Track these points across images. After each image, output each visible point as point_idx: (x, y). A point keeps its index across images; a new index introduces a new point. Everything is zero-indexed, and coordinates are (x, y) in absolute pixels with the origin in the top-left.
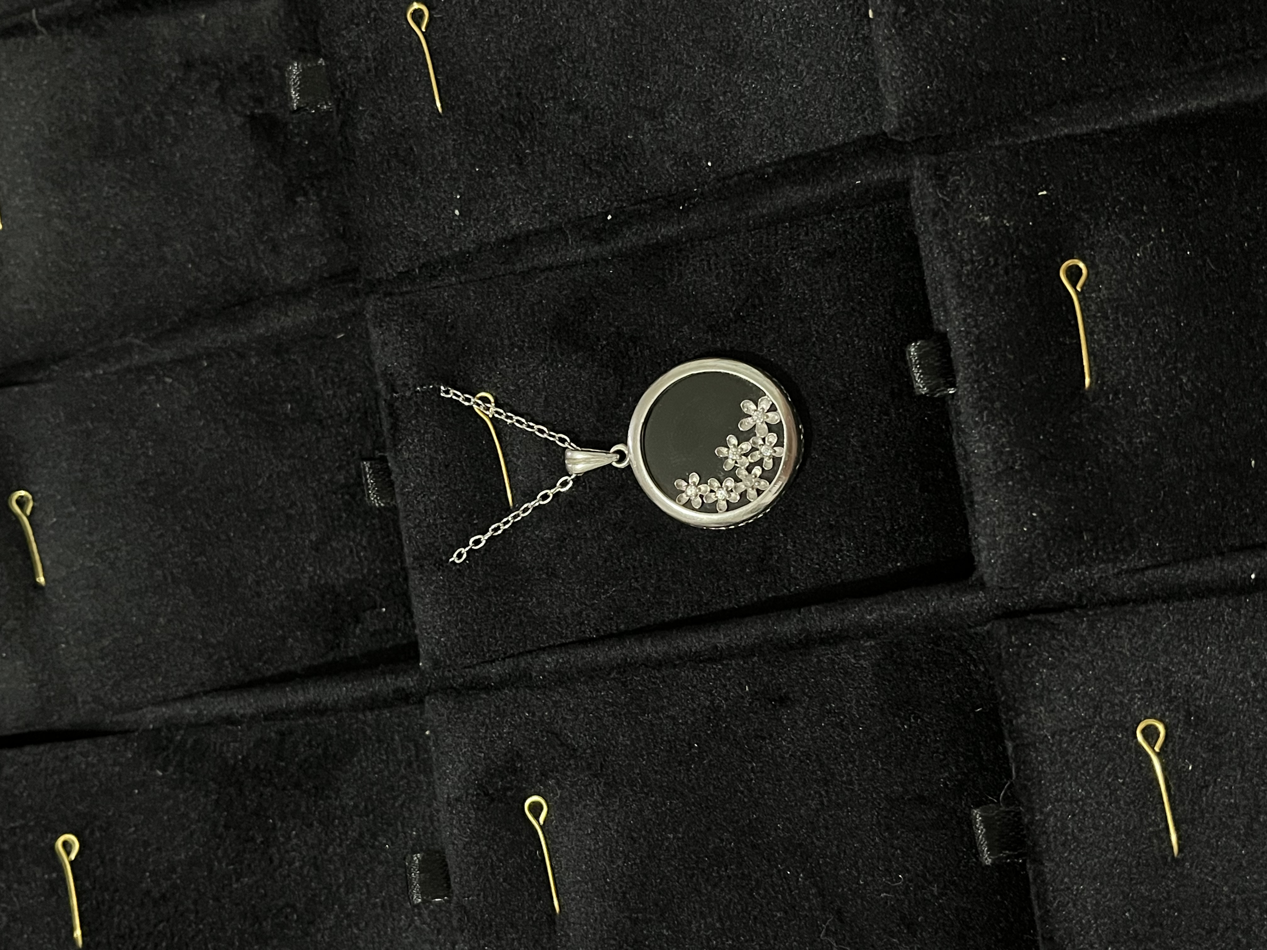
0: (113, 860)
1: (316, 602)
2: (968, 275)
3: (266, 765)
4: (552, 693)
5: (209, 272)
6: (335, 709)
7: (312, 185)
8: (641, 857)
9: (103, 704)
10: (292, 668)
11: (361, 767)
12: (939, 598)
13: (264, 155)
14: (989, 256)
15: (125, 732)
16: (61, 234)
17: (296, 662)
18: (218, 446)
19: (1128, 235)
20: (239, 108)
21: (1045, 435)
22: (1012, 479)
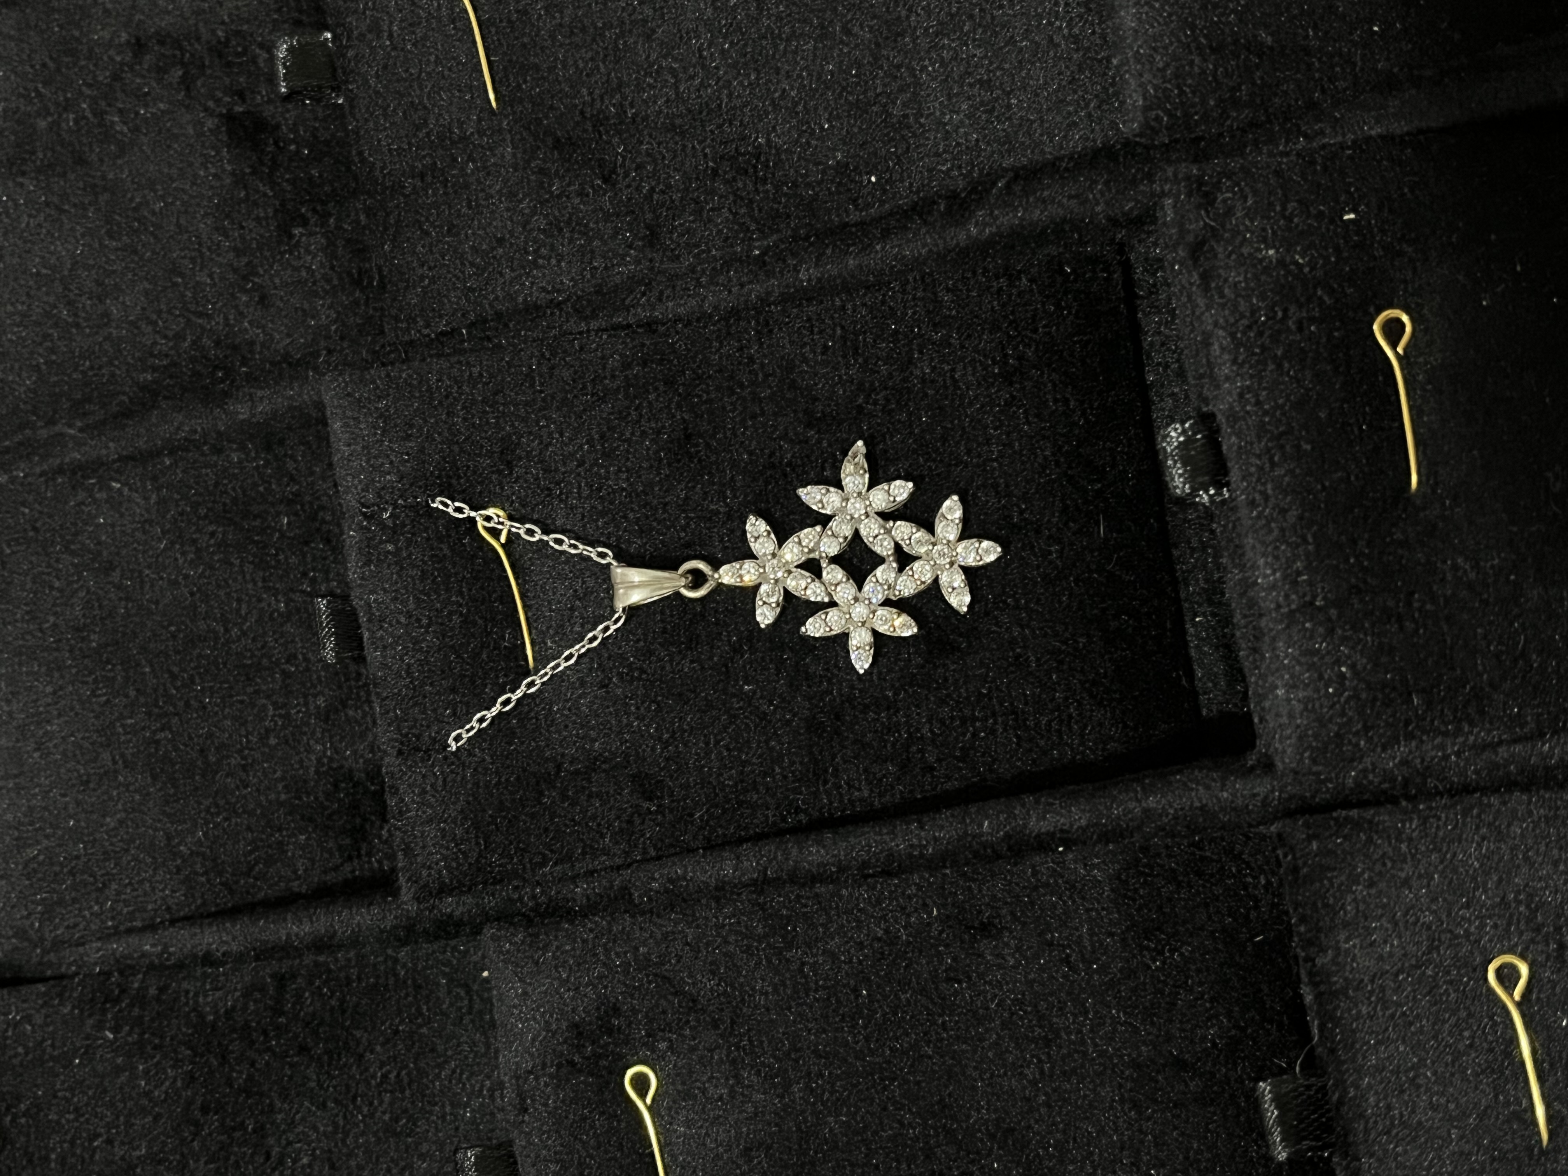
1: (327, 794)
2: (1245, 332)
3: (258, 1023)
4: (659, 921)
6: (355, 943)
7: (314, 210)
9: (29, 940)
10: (294, 886)
12: (1208, 786)
13: (247, 170)
14: (1275, 305)
15: (61, 978)
17: (299, 878)
18: (187, 577)
19: (1469, 275)
20: (211, 104)
21: (1357, 557)
22: (1311, 620)
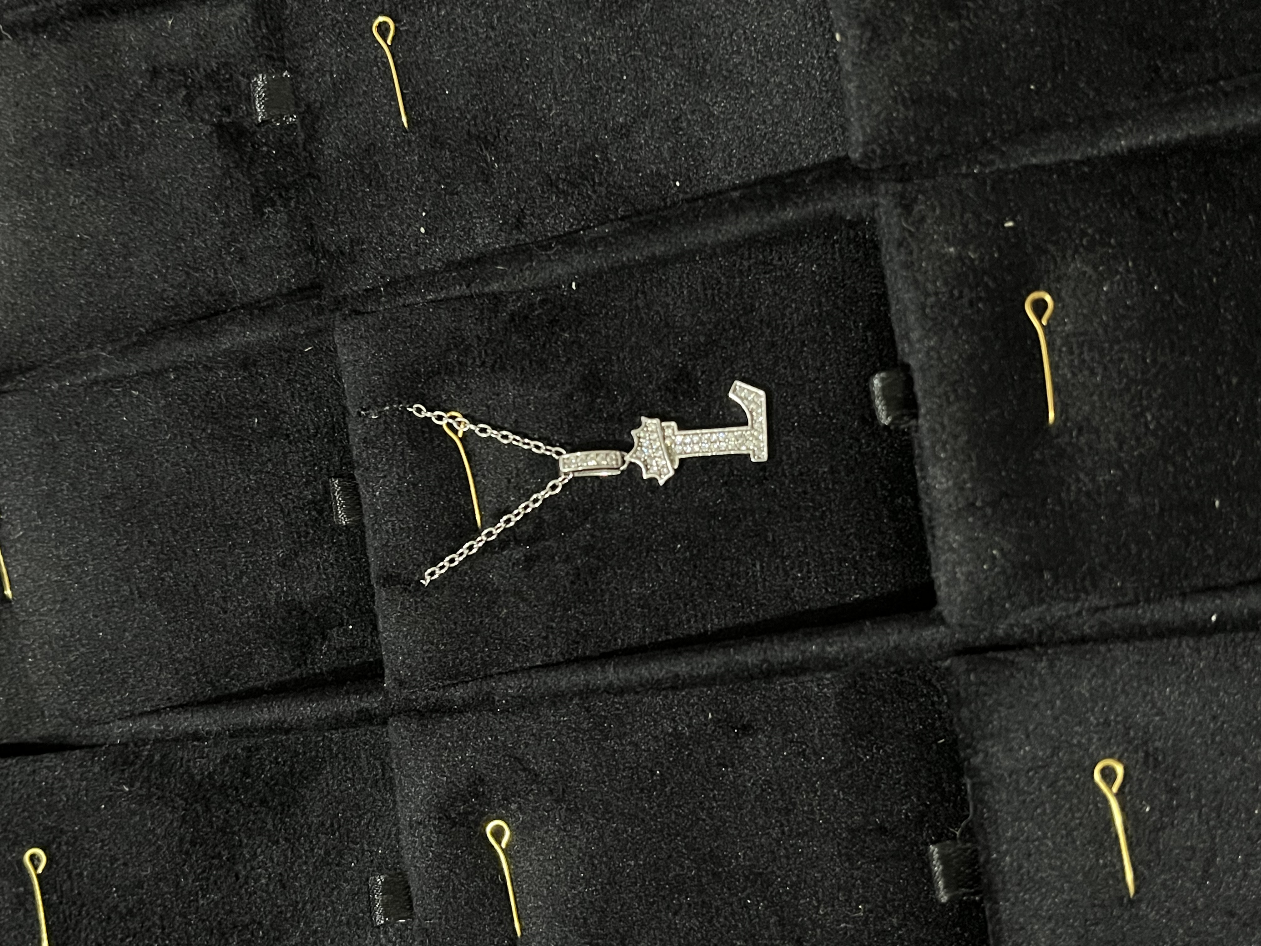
0: (80, 875)
1: (283, 619)
2: (932, 307)
3: (232, 782)
4: (514, 718)
5: (176, 283)
6: (299, 728)
7: (280, 195)
8: (602, 883)
9: (70, 719)
10: (259, 684)
11: (327, 785)
12: (900, 632)
13: (232, 165)
14: (954, 288)
15: (93, 746)
16: (27, 243)
17: (262, 679)
18: (185, 460)
19: (1095, 268)
20: (207, 117)
21: (1007, 471)
22: (973, 515)
